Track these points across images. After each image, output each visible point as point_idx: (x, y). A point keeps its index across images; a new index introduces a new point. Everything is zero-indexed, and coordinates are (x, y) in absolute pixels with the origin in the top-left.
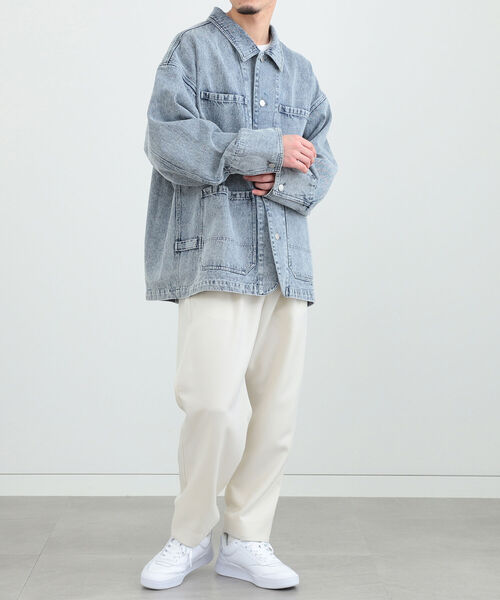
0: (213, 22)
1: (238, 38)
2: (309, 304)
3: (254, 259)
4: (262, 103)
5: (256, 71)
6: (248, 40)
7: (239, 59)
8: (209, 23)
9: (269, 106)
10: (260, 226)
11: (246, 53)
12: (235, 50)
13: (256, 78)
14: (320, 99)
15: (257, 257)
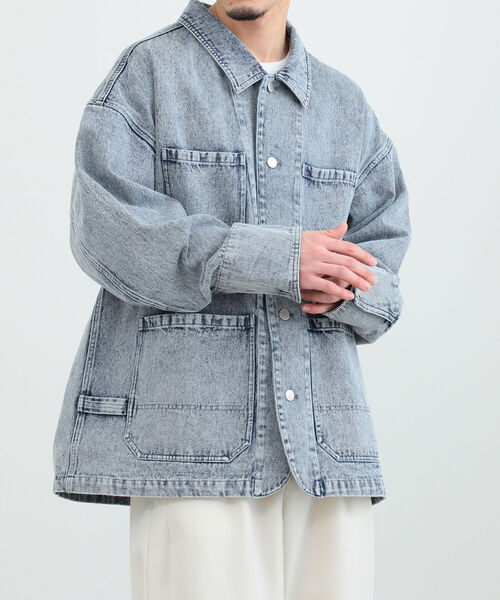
0: (187, 26)
1: (227, 53)
2: (374, 500)
3: (249, 433)
4: (272, 162)
5: (260, 109)
6: (246, 57)
7: (229, 89)
8: (179, 27)
9: (284, 167)
10: (262, 377)
11: (242, 78)
12: (222, 74)
13: (260, 120)
14: (384, 149)
15: (254, 430)
